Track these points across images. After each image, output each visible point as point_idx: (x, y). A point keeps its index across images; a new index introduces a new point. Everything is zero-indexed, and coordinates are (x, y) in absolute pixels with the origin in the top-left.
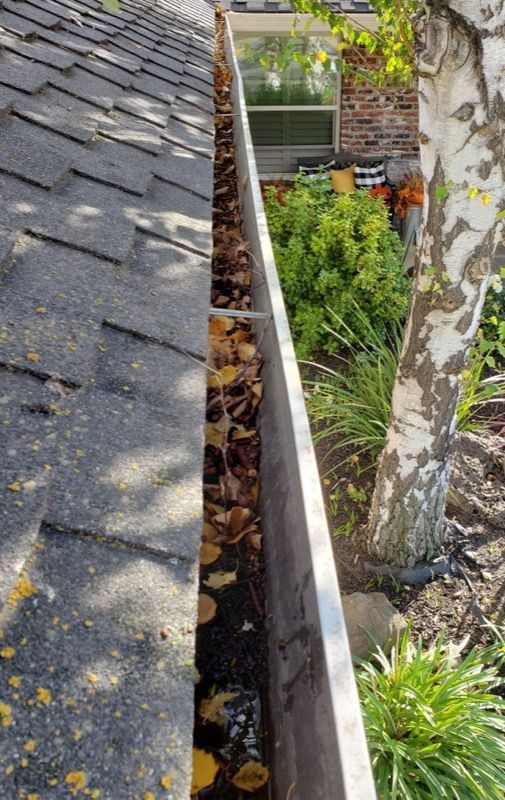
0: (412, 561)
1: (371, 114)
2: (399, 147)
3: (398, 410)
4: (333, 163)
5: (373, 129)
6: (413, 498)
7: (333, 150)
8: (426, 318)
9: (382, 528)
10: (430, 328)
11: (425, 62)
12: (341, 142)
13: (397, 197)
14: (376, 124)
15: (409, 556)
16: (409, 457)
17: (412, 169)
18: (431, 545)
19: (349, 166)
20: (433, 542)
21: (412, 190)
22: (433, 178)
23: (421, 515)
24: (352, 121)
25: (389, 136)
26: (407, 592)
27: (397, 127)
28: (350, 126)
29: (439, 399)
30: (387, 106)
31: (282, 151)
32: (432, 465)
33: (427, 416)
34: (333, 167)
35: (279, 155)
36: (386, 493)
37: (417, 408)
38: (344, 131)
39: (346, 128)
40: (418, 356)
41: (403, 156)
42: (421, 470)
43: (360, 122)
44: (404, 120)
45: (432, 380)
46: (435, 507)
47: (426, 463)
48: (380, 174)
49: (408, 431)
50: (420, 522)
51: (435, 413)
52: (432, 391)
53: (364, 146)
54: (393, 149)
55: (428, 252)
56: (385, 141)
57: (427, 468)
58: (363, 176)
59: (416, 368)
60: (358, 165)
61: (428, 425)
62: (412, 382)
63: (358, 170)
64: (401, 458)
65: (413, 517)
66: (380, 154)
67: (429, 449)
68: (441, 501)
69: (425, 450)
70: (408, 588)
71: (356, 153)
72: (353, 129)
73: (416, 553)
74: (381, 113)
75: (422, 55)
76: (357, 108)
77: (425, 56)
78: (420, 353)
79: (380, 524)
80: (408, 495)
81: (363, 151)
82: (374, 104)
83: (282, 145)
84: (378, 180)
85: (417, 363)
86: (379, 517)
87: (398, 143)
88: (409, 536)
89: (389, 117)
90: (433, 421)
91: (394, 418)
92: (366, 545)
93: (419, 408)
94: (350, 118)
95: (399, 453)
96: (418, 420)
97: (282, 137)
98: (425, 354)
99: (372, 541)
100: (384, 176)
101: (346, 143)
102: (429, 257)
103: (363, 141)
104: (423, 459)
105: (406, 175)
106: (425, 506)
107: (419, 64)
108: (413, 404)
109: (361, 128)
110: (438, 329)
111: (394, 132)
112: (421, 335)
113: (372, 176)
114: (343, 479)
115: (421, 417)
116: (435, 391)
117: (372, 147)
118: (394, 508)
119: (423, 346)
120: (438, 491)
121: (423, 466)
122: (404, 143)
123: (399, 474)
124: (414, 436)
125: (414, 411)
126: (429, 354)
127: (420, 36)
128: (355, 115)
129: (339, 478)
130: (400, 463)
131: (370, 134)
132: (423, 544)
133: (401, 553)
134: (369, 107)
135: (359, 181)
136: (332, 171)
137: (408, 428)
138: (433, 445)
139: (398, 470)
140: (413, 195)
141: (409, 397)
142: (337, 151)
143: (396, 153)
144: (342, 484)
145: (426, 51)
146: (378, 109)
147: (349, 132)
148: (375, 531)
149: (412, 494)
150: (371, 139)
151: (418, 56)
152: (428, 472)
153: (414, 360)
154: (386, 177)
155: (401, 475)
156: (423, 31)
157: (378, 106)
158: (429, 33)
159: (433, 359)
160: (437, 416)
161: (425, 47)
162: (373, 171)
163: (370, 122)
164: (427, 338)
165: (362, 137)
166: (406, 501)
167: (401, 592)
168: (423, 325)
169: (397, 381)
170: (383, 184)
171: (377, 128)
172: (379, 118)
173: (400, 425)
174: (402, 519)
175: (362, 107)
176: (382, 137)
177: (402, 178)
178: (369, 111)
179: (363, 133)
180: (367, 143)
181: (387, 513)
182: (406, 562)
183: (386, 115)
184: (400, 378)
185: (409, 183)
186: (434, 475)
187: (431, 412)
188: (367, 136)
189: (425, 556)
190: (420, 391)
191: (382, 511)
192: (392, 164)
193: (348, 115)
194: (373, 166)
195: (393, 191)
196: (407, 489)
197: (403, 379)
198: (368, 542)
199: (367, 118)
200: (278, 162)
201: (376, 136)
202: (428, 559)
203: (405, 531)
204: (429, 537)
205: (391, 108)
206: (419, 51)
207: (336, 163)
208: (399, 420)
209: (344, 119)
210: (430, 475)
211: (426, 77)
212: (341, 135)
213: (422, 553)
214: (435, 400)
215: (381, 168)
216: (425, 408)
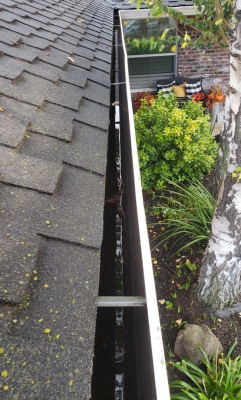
0: (222, 306)
1: (194, 56)
2: (208, 72)
3: (215, 231)
4: (174, 82)
5: (194, 64)
6: (223, 275)
7: (174, 75)
8: (232, 186)
9: (206, 288)
10: (235, 192)
11: (236, 48)
12: (178, 71)
13: (208, 98)
14: (196, 61)
15: (220, 303)
16: (221, 256)
17: (215, 83)
18: (232, 297)
19: (182, 83)
20: (234, 295)
21: (215, 94)
22: (238, 113)
23: (227, 283)
24: (184, 60)
25: (203, 67)
26: (219, 322)
27: (207, 62)
28: (183, 63)
29: (239, 227)
30: (202, 52)
31: (149, 77)
32: (234, 259)
33: (232, 236)
34: (174, 84)
35: (147, 79)
36: (208, 272)
37: (226, 231)
38: (179, 66)
39: (181, 64)
40: (227, 205)
41: (210, 77)
42: (228, 262)
43: (188, 60)
44: (211, 58)
45: (235, 218)
46: (235, 279)
47: (231, 258)
48: (198, 87)
49: (221, 242)
50: (227, 286)
51: (236, 234)
52: (235, 223)
53: (190, 73)
54: (205, 74)
55: (234, 152)
56: (201, 70)
57: (231, 261)
58: (190, 88)
59: (226, 211)
60: (187, 83)
61: (232, 240)
62: (224, 219)
63: (187, 85)
64: (217, 256)
65: (222, 284)
66: (198, 76)
67: (233, 252)
68: (238, 276)
69: (230, 252)
70: (220, 320)
71: (186, 76)
72: (184, 64)
73: (224, 302)
74: (199, 56)
75: (234, 44)
76: (186, 53)
77: (236, 45)
78: (229, 204)
79: (205, 286)
80: (221, 274)
81: (190, 75)
82: (195, 51)
83: (148, 74)
84: (198, 90)
85: (227, 209)
86: (204, 284)
87: (207, 70)
88: (220, 293)
89: (204, 57)
90: (235, 238)
91: (213, 235)
92: (197, 295)
93: (227, 231)
94: (183, 59)
95: (216, 253)
96: (227, 238)
97: (148, 70)
98: (231, 205)
99: (200, 294)
100: (200, 88)
101: (181, 71)
102: (235, 155)
103: (189, 70)
104: (229, 257)
105: (212, 87)
106: (229, 279)
107: (232, 49)
108: (224, 229)
109: (189, 64)
110: (240, 192)
111: (205, 65)
112: (230, 195)
113: (194, 88)
114: (184, 257)
115: (228, 236)
116: (237, 224)
117: (195, 73)
118: (213, 279)
119: (231, 200)
120: (237, 271)
121: (229, 260)
122: (211, 70)
123: (216, 264)
124: (224, 245)
125: (224, 233)
126: (234, 205)
127: (233, 33)
128: (185, 57)
129: (182, 256)
130: (216, 258)
131: (193, 66)
132: (228, 297)
133: (216, 301)
134: (193, 53)
135: (188, 91)
136: (174, 86)
137: (221, 241)
138: (235, 250)
139: (215, 262)
140: (215, 97)
141: (222, 225)
142: (176, 76)
143: (207, 75)
144: (183, 259)
145: (236, 42)
146: (197, 54)
147: (182, 66)
148: (202, 289)
149: (223, 273)
150: (194, 69)
151: (231, 45)
152: (232, 263)
153: (225, 207)
154: (202, 88)
155: (217, 264)
156: (235, 30)
157: (197, 52)
158: (238, 31)
159: (236, 207)
160: (237, 236)
161: (236, 39)
162: (195, 85)
163: (193, 60)
164: (233, 197)
165: (189, 68)
166: (219, 277)
167: (216, 323)
168: (230, 190)
169: (215, 217)
170: (200, 92)
171: (197, 63)
172: (198, 58)
173: (216, 239)
174: (217, 285)
175: (189, 53)
176: (199, 67)
177: (210, 88)
178: (192, 55)
179: (189, 66)
180: (191, 71)
181: (209, 281)
182: (219, 306)
183: (201, 57)
184: (216, 215)
185: (213, 91)
186: (235, 264)
187: (235, 233)
188: (192, 68)
189: (229, 302)
190: (228, 223)
191: (206, 280)
192: (204, 81)
193: (182, 57)
194: (195, 83)
195: (205, 95)
196: (220, 271)
197: (218, 216)
198: (198, 294)
199: (192, 58)
200: (147, 82)
201: (196, 67)
202: (231, 304)
203: (218, 291)
204: (231, 293)
205: (204, 52)
206: (232, 42)
207: (176, 82)
208: (216, 237)
209: (180, 60)
210: (233, 264)
211: (236, 57)
212: (178, 68)
213: (227, 301)
214: (237, 228)
215: (199, 83)
216: (231, 232)
